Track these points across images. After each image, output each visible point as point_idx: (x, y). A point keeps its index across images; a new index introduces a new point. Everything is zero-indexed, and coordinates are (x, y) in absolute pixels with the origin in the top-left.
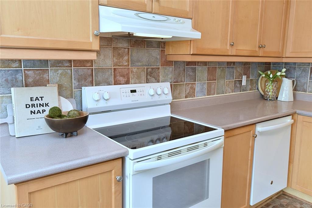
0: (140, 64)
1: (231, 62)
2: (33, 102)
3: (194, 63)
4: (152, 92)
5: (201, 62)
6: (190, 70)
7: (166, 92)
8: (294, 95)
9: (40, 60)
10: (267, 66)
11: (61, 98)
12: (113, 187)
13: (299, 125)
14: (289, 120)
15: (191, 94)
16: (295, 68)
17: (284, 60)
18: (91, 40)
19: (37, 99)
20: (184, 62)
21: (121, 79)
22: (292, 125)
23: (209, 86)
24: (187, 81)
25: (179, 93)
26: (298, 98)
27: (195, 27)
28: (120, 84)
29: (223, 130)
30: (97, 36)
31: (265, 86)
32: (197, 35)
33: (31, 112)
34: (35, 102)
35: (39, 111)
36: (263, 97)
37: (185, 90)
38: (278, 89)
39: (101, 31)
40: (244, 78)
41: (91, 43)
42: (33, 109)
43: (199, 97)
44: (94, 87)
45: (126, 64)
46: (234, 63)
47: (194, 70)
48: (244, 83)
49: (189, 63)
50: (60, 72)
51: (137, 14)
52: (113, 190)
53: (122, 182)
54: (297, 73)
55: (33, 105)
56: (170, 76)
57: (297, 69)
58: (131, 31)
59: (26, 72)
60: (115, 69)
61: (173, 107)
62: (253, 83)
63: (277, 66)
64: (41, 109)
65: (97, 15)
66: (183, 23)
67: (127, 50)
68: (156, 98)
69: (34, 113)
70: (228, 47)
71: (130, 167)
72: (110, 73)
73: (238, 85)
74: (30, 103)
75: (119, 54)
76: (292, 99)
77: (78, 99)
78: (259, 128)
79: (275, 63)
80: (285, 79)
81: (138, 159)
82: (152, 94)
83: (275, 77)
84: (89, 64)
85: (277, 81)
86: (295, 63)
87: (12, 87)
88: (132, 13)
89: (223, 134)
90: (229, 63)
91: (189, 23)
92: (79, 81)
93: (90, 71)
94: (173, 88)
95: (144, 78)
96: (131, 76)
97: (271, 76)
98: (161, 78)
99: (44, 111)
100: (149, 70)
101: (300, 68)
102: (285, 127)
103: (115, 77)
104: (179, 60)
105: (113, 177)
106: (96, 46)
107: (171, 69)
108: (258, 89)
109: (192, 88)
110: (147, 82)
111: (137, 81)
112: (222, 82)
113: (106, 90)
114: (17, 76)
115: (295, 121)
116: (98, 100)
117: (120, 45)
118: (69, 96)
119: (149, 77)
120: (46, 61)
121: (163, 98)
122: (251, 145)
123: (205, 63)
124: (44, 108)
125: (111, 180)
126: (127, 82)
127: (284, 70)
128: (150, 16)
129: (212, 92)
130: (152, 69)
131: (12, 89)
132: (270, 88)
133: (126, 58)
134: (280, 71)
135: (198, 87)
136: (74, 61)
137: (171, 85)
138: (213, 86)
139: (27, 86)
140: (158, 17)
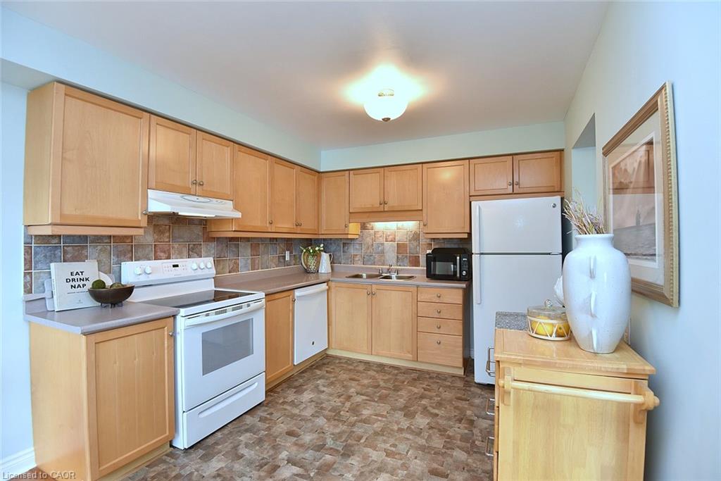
0: (182, 240)
1: (274, 238)
2: (72, 277)
3: (237, 239)
4: (195, 266)
5: (244, 238)
6: (233, 246)
7: (209, 266)
8: (332, 267)
9: (80, 236)
10: (309, 242)
11: (100, 273)
12: (166, 342)
13: (333, 290)
14: (324, 286)
15: (235, 269)
16: (331, 243)
17: (321, 237)
18: (140, 218)
19: (77, 273)
20: (226, 238)
21: (162, 254)
22: (328, 290)
23: (253, 261)
24: (230, 256)
25: (223, 269)
26: (335, 269)
27: (236, 208)
28: (161, 259)
29: (264, 294)
30: (145, 214)
31: (307, 262)
32: (238, 215)
33: (72, 286)
34: (76, 277)
35: (79, 286)
36: (307, 272)
37: (228, 265)
38: (318, 263)
39: (149, 211)
40: (287, 253)
41: (140, 221)
42: (73, 284)
43: (243, 272)
44: (134, 262)
45: (167, 240)
46: (276, 239)
47: (237, 246)
48: (287, 258)
49: (232, 239)
50: (99, 248)
51: (182, 197)
52: (166, 345)
53: (173, 336)
54: (333, 248)
55: (73, 280)
56: (213, 252)
57: (333, 244)
58: (175, 211)
59: (65, 248)
60: (155, 245)
61: (217, 282)
62: (296, 258)
63: (317, 242)
64: (81, 283)
65: (146, 197)
66: (225, 203)
67: (168, 227)
68: (199, 272)
69: (75, 287)
70: (268, 225)
71: (181, 323)
72: (150, 249)
73: (282, 260)
74: (71, 278)
75: (160, 231)
76: (330, 271)
77: (118, 274)
78: (298, 293)
79: (316, 240)
80: (323, 253)
81: (189, 316)
82: (195, 268)
83: (314, 251)
84: (129, 240)
85: (317, 255)
86: (331, 239)
87: (51, 262)
88: (178, 196)
89: (264, 297)
90: (272, 239)
91: (230, 204)
92: (118, 257)
93: (129, 248)
94: (217, 263)
95: (185, 253)
96: (172, 251)
97: (311, 251)
98: (203, 253)
99: (84, 285)
100: (191, 246)
101: (335, 244)
102: (322, 292)
103: (155, 252)
104: (222, 236)
105: (166, 333)
106: (144, 223)
107: (213, 244)
108: (301, 264)
109: (235, 263)
110: (189, 257)
111: (178, 256)
112: (266, 257)
113: (148, 265)
114: (56, 252)
115: (329, 287)
116: (140, 274)
117: (161, 223)
118: (108, 272)
119: (191, 253)
120: (86, 237)
121: (206, 271)
122: (291, 308)
123: (248, 239)
124: (85, 282)
125: (164, 335)
126: (168, 258)
127: (322, 245)
128: (194, 198)
129: (256, 267)
130: (194, 245)
131: (52, 265)
132: (312, 262)
133: (167, 234)
134: (319, 246)
135: (241, 262)
136: (114, 236)
137: (214, 261)
138: (257, 262)
139: (65, 261)
140: (201, 199)
